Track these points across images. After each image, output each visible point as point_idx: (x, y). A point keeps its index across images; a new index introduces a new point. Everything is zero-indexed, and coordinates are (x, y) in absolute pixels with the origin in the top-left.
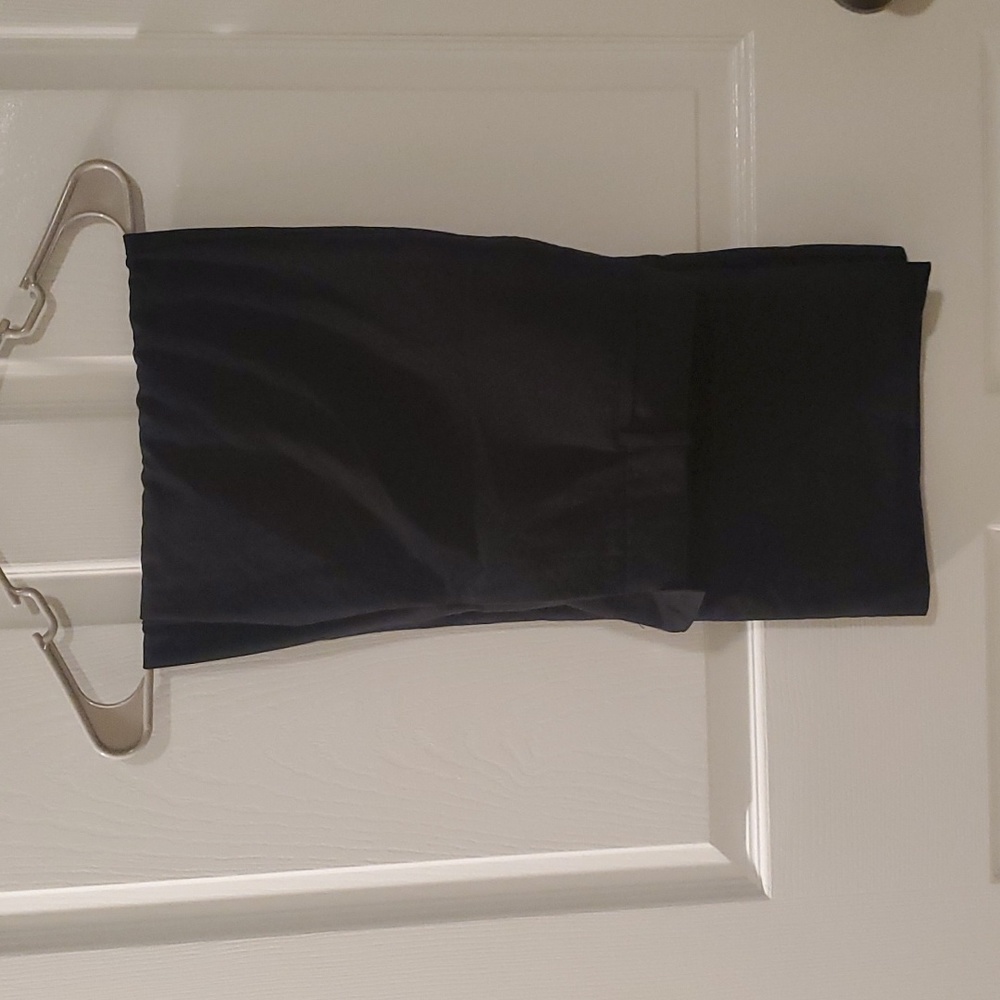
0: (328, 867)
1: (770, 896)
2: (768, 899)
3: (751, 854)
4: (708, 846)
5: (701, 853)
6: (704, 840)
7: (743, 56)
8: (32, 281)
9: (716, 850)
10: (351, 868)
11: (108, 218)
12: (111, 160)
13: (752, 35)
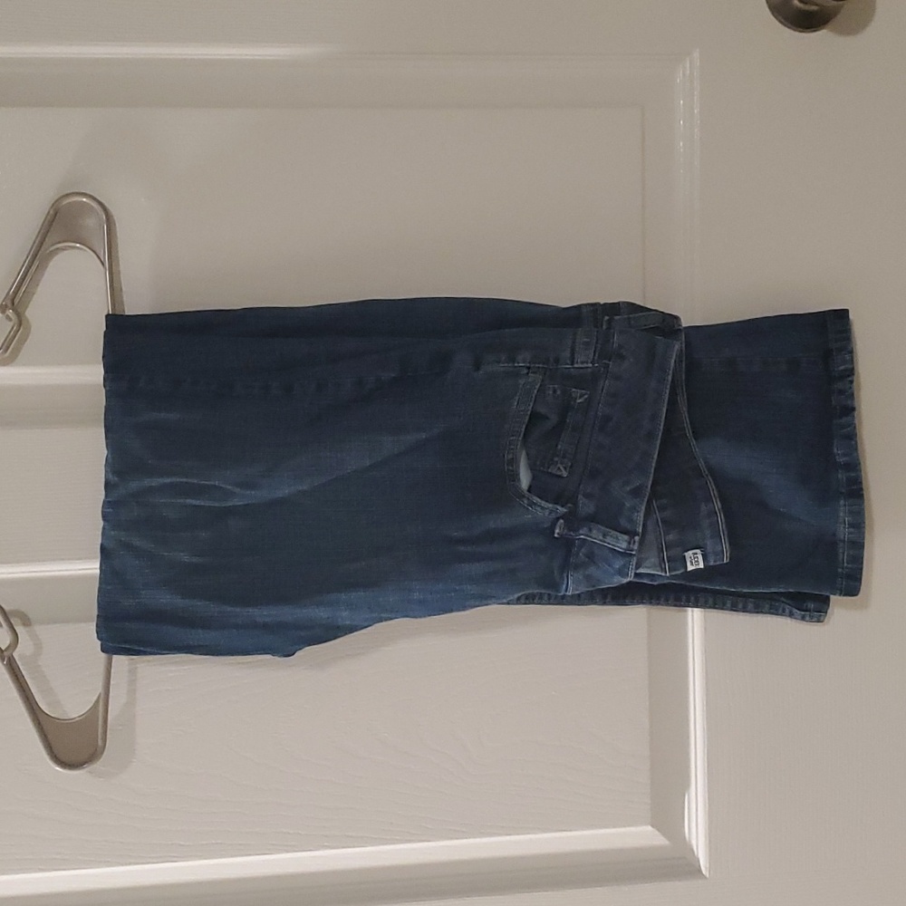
0: (288, 852)
1: (708, 876)
2: (706, 878)
3: (689, 838)
4: (650, 828)
5: (642, 836)
6: (646, 824)
7: (688, 72)
8: (9, 305)
9: (657, 832)
10: (309, 853)
11: (82, 247)
12: (88, 192)
13: (696, 54)
